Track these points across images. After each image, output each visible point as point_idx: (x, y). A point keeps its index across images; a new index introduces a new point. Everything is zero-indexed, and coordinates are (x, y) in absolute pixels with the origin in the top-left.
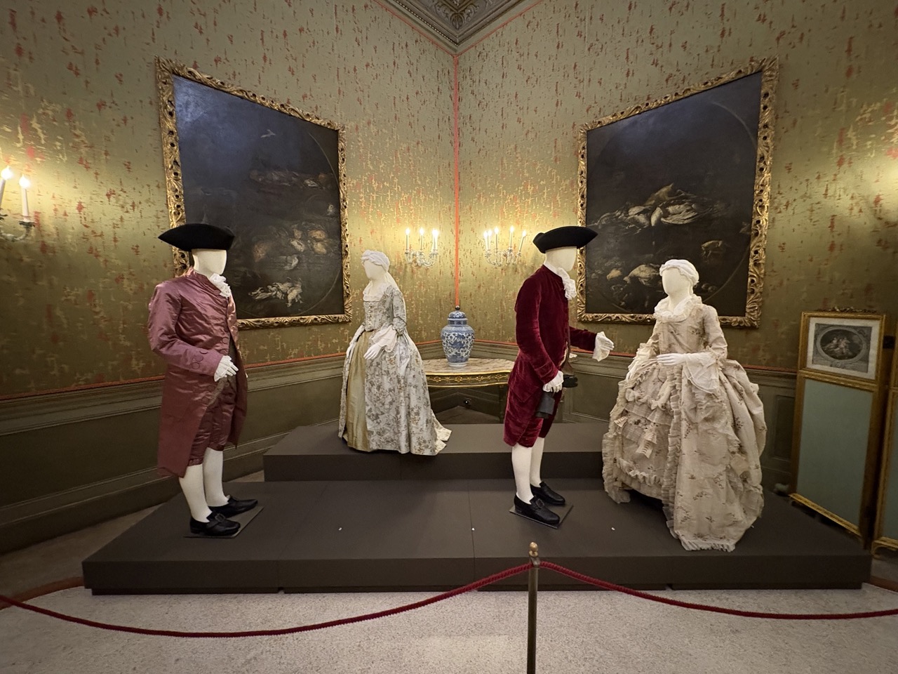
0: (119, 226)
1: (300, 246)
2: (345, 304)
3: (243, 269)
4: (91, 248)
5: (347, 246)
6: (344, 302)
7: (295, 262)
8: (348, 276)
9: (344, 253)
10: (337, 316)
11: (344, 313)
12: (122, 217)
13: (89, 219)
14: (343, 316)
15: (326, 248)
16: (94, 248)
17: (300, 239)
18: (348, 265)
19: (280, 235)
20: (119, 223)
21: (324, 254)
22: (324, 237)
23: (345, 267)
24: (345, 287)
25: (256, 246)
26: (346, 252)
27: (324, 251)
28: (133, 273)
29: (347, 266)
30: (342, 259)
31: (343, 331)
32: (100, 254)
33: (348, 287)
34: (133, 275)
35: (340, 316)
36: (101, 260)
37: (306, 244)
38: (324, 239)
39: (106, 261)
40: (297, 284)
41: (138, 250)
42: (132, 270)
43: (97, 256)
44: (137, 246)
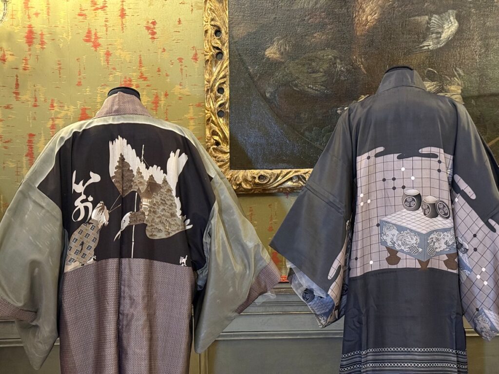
3: (330, 54)
4: (89, 32)
16: (93, 32)
28: (145, 75)
32: (100, 41)
34: (145, 79)
36: (102, 52)
39: (108, 54)
40: (451, 83)
41: (155, 30)
42: (143, 69)
43: (96, 45)
44: (154, 23)
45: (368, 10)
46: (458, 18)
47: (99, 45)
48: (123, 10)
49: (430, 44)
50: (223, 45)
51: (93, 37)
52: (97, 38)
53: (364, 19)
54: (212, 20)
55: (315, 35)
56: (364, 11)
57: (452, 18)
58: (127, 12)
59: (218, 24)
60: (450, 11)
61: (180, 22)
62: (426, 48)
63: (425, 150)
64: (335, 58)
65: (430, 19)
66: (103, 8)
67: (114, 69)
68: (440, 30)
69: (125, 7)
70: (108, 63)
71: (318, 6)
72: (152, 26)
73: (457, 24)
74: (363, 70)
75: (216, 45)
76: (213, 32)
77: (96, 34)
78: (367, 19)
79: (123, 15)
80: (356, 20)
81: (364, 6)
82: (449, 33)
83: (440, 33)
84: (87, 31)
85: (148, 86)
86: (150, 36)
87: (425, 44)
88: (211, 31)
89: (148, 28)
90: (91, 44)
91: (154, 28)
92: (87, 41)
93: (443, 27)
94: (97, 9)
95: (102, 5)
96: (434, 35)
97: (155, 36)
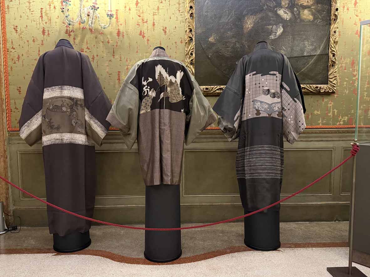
45: (249, 23)
46: (283, 27)
47: (145, 37)
48: (154, 23)
49: (272, 37)
50: (193, 36)
51: (142, 33)
52: (144, 34)
53: (247, 26)
54: (189, 26)
55: (228, 33)
56: (247, 23)
57: (281, 27)
58: (156, 24)
59: (191, 28)
60: (280, 24)
61: (176, 27)
62: (271, 38)
63: (272, 72)
65: (273, 27)
66: (146, 22)
67: (150, 46)
68: (276, 31)
69: (155, 22)
71: (230, 21)
72: (165, 29)
73: (282, 29)
75: (190, 36)
76: (189, 31)
77: (143, 32)
78: (248, 27)
79: (154, 25)
80: (244, 27)
81: (247, 21)
82: (280, 33)
83: (276, 33)
84: (140, 31)
86: (164, 33)
87: (270, 37)
88: (188, 31)
89: (163, 30)
90: (142, 36)
91: (166, 30)
93: (277, 31)
94: (144, 22)
95: (146, 21)
96: (274, 33)
97: (166, 33)
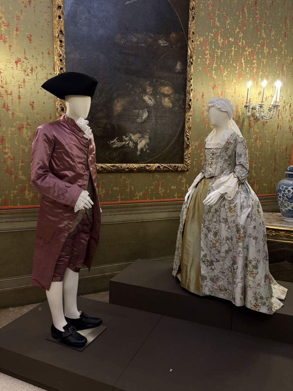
0: (23, 86)
1: (150, 101)
2: (185, 154)
3: (105, 121)
4: (4, 104)
5: (191, 100)
6: (183, 152)
7: (145, 115)
8: (190, 128)
9: (187, 106)
10: (177, 165)
11: (183, 163)
12: (24, 79)
13: (4, 82)
14: (182, 165)
15: (172, 102)
16: (6, 104)
17: (151, 95)
18: (191, 117)
19: (134, 91)
20: (22, 84)
21: (169, 108)
22: (171, 92)
23: (187, 120)
24: (186, 139)
25: (116, 101)
26: (190, 106)
27: (170, 105)
28: (30, 124)
29: (189, 119)
30: (185, 112)
31: (181, 179)
32: (10, 108)
33: (188, 139)
34: (30, 125)
35: (179, 165)
36: (10, 113)
37: (155, 99)
38: (171, 94)
39: (13, 114)
40: (146, 135)
41: (33, 106)
42: (29, 121)
43: (8, 110)
44: (33, 102)
46: (148, 111)
47: (9, 110)
48: (19, 96)
49: (139, 120)
51: (6, 106)
52: (8, 106)
54: (60, 105)
55: (99, 113)
56: (117, 106)
57: (146, 112)
58: (21, 97)
59: (63, 106)
60: (146, 109)
61: (44, 103)
62: (138, 121)
64: (107, 123)
65: (139, 111)
66: (11, 94)
67: (16, 120)
68: (142, 116)
69: (20, 95)
70: (13, 117)
71: (101, 102)
72: (32, 104)
73: (147, 114)
74: (117, 128)
76: (61, 109)
77: (7, 105)
78: (118, 109)
79: (19, 98)
80: (114, 109)
81: (117, 104)
82: (145, 117)
83: (142, 117)
85: (31, 128)
86: (32, 108)
87: (138, 120)
89: (31, 104)
90: (6, 109)
92: (3, 108)
93: (143, 115)
94: (8, 94)
96: (140, 117)
97: (34, 108)
